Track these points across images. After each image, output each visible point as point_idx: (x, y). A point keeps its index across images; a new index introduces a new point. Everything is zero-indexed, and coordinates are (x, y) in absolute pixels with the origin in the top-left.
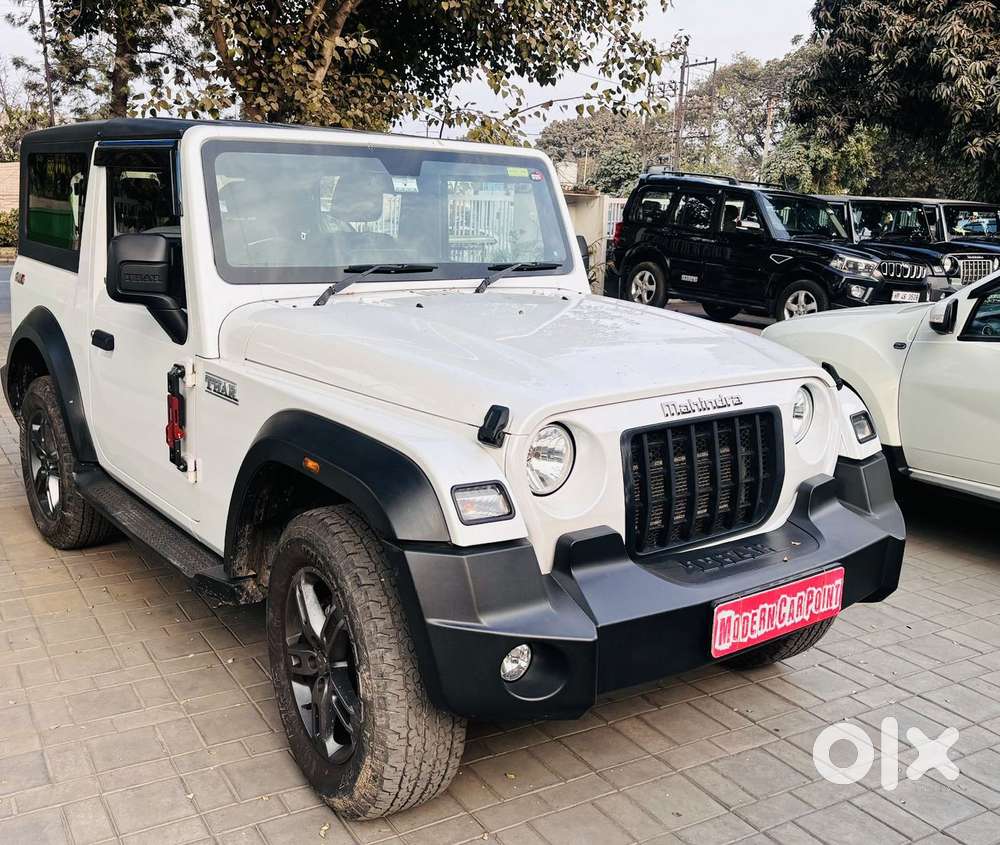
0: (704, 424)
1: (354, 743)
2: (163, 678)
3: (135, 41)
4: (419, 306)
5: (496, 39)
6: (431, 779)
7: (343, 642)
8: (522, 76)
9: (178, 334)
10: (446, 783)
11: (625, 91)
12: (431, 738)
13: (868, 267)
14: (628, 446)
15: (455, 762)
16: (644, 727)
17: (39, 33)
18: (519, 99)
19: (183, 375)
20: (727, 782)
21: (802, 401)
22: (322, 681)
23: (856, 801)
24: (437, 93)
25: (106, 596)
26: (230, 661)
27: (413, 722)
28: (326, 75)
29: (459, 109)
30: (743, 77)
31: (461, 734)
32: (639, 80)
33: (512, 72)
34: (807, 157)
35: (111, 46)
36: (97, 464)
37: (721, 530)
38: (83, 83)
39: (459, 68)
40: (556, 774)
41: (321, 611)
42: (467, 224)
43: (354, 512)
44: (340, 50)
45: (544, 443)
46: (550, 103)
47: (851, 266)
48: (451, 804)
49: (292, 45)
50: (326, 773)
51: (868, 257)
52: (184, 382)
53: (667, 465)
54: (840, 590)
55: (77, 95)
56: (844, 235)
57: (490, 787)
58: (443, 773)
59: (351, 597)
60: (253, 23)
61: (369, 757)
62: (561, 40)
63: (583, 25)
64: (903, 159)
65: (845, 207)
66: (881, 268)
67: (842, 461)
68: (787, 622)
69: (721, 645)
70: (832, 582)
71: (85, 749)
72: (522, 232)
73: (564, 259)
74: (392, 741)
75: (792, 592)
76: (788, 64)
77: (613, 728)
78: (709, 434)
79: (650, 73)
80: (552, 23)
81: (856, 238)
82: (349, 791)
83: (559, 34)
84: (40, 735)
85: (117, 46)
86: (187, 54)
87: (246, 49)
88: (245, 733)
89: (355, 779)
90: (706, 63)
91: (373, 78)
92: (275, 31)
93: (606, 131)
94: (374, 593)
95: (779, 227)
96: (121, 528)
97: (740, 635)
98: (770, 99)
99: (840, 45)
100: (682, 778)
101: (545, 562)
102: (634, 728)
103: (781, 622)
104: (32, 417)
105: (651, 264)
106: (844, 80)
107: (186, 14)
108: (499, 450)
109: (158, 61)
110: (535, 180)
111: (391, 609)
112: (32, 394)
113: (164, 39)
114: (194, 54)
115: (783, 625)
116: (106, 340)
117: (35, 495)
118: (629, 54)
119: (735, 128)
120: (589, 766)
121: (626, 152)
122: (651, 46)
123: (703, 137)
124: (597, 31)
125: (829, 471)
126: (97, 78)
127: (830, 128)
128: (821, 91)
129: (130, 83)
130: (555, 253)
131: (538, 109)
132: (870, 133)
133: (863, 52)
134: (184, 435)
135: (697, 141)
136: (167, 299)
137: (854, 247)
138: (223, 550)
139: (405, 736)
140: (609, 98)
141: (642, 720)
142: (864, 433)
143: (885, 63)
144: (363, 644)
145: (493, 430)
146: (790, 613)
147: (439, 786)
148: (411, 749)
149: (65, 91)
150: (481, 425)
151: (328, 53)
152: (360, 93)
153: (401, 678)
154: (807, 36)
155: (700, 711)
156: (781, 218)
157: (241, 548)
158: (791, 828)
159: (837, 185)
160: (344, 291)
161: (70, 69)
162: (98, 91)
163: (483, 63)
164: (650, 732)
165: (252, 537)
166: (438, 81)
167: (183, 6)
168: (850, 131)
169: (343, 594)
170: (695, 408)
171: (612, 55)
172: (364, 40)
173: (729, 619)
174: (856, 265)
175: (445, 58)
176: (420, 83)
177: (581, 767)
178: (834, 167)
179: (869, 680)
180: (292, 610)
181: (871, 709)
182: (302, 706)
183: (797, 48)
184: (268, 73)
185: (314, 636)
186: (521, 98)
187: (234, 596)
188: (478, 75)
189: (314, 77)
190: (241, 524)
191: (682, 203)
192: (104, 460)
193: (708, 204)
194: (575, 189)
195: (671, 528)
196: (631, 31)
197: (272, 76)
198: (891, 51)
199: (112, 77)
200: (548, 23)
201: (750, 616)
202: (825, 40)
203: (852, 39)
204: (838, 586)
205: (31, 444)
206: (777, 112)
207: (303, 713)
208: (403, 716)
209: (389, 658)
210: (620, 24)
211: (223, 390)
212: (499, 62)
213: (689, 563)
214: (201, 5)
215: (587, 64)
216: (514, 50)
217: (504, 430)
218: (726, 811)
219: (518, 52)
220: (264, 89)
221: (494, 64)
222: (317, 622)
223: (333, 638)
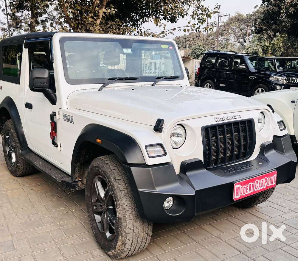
0: (229, 125)
1: (115, 233)
2: (52, 216)
3: (37, 13)
4: (133, 89)
5: (156, 8)
6: (141, 244)
7: (111, 199)
8: (165, 20)
9: (54, 102)
10: (146, 245)
11: (199, 24)
12: (141, 230)
13: (282, 79)
14: (204, 132)
15: (149, 238)
16: (212, 227)
17: (5, 12)
18: (164, 28)
19: (55, 115)
20: (240, 243)
21: (261, 117)
22: (104, 213)
23: (283, 249)
24: (137, 27)
25: (32, 191)
26: (74, 210)
27: (135, 224)
28: (101, 22)
29: (145, 32)
30: (239, 20)
31: (151, 228)
32: (204, 21)
33: (162, 19)
34: (261, 46)
35: (29, 15)
36: (28, 147)
37: (235, 160)
38: (20, 28)
39: (144, 18)
40: (183, 243)
41: (103, 190)
42: (149, 70)
43: (113, 157)
44: (105, 13)
45: (176, 131)
46: (175, 29)
47: (276, 79)
48: (148, 253)
49: (89, 12)
50: (107, 244)
51: (282, 76)
52: (56, 118)
53: (217, 138)
54: (276, 178)
55: (18, 32)
56: (274, 69)
57: (161, 247)
58: (145, 242)
59: (113, 184)
60: (76, 5)
61: (121, 237)
62: (178, 8)
63: (185, 3)
64: (292, 45)
65: (274, 60)
66: (286, 80)
67: (275, 136)
68: (258, 189)
69: (237, 196)
70: (273, 176)
71: (26, 239)
72: (167, 71)
73: (181, 75)
74: (128, 231)
75: (259, 179)
76: (253, 15)
77: (202, 228)
78: (230, 128)
79: (208, 18)
80: (175, 2)
81: (278, 70)
82: (114, 249)
83: (177, 6)
84: (12, 235)
85: (31, 15)
86: (54, 17)
87: (74, 14)
88: (79, 233)
89: (116, 245)
90: (226, 15)
91: (116, 22)
92: (83, 7)
93: (194, 39)
94: (121, 182)
95: (252, 67)
96: (36, 168)
97: (243, 193)
98: (248, 27)
99: (270, 7)
100: (225, 243)
101: (177, 170)
102: (209, 228)
103: (256, 189)
104: (6, 133)
105: (210, 81)
106: (272, 19)
107: (54, 4)
108: (161, 133)
109: (45, 20)
110: (170, 49)
111: (126, 187)
112: (6, 125)
113: (46, 12)
114: (57, 17)
115: (257, 190)
116: (30, 106)
117: (8, 159)
118: (200, 12)
119: (236, 37)
120: (194, 240)
121: (201, 46)
122: (208, 9)
123: (226, 40)
124: (190, 5)
125: (271, 140)
126: (25, 26)
127: (268, 35)
128: (265, 23)
129: (36, 27)
130: (178, 73)
131: (171, 31)
132: (281, 37)
133: (278, 9)
134: (56, 135)
135: (224, 42)
136: (49, 90)
137: (277, 73)
138: (70, 173)
139: (132, 229)
140: (194, 26)
141: (211, 225)
142: (282, 128)
143: (286, 13)
144: (117, 199)
145: (158, 127)
146: (259, 186)
147: (144, 246)
148: (135, 233)
149: (14, 31)
150: (154, 125)
151: (101, 14)
152: (112, 27)
153: (130, 210)
154: (260, 6)
155: (230, 222)
156: (253, 65)
157: (76, 171)
158: (262, 258)
159: (271, 54)
160: (108, 86)
161: (16, 23)
162: (25, 30)
163: (152, 16)
164: (214, 229)
165: (80, 168)
166: (137, 23)
167: (53, 1)
168: (274, 35)
169: (110, 183)
170: (225, 119)
171: (195, 12)
172: (113, 9)
173: (239, 187)
174: (278, 79)
175: (140, 15)
176: (132, 24)
177: (191, 240)
178: (270, 49)
179: (286, 210)
180: (94, 191)
181: (287, 220)
182: (98, 222)
183: (256, 10)
184: (81, 21)
185: (101, 199)
186: (165, 27)
187: (74, 187)
188: (150, 20)
189: (96, 22)
190: (76, 163)
191: (219, 61)
192: (30, 146)
193: (228, 60)
194: (184, 57)
195: (219, 159)
196: (201, 4)
197: (82, 22)
198: (287, 9)
199: (30, 25)
200: (173, 2)
201: (246, 186)
202: (265, 6)
203: (275, 5)
204: (275, 177)
205: (6, 142)
206: (250, 31)
207: (99, 224)
208: (132, 222)
209: (126, 203)
210: (197, 2)
211: (69, 119)
212: (158, 16)
213: (225, 170)
214: (58, 1)
215: (187, 16)
216: (162, 12)
217: (163, 127)
218: (240, 253)
219: (164, 12)
220: (80, 27)
221: (156, 17)
222: (102, 194)
223: (108, 198)
